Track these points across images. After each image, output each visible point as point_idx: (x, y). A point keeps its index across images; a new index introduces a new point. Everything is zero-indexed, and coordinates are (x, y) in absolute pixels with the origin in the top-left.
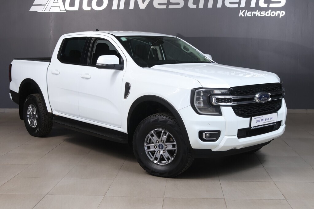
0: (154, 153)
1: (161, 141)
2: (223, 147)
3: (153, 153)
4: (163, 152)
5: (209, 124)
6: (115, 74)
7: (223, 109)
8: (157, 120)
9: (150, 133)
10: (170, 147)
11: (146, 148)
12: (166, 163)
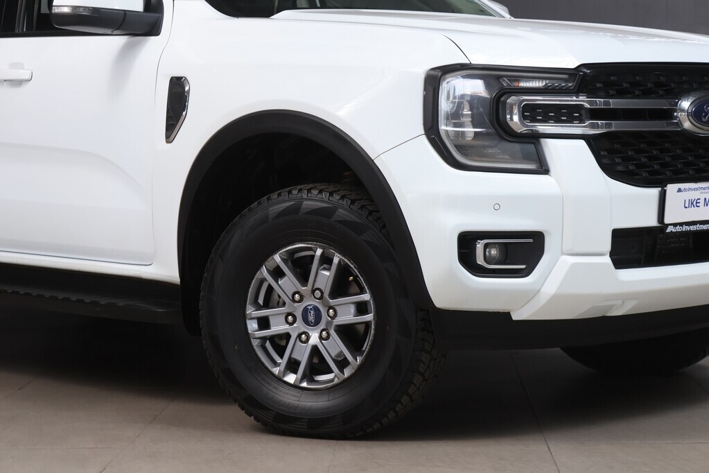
0: (283, 343)
1: (313, 292)
2: (556, 298)
3: (279, 343)
4: (321, 338)
5: (497, 207)
6: (125, 55)
7: (552, 149)
8: (295, 210)
9: (270, 263)
10: (347, 315)
11: (252, 326)
12: (332, 380)
